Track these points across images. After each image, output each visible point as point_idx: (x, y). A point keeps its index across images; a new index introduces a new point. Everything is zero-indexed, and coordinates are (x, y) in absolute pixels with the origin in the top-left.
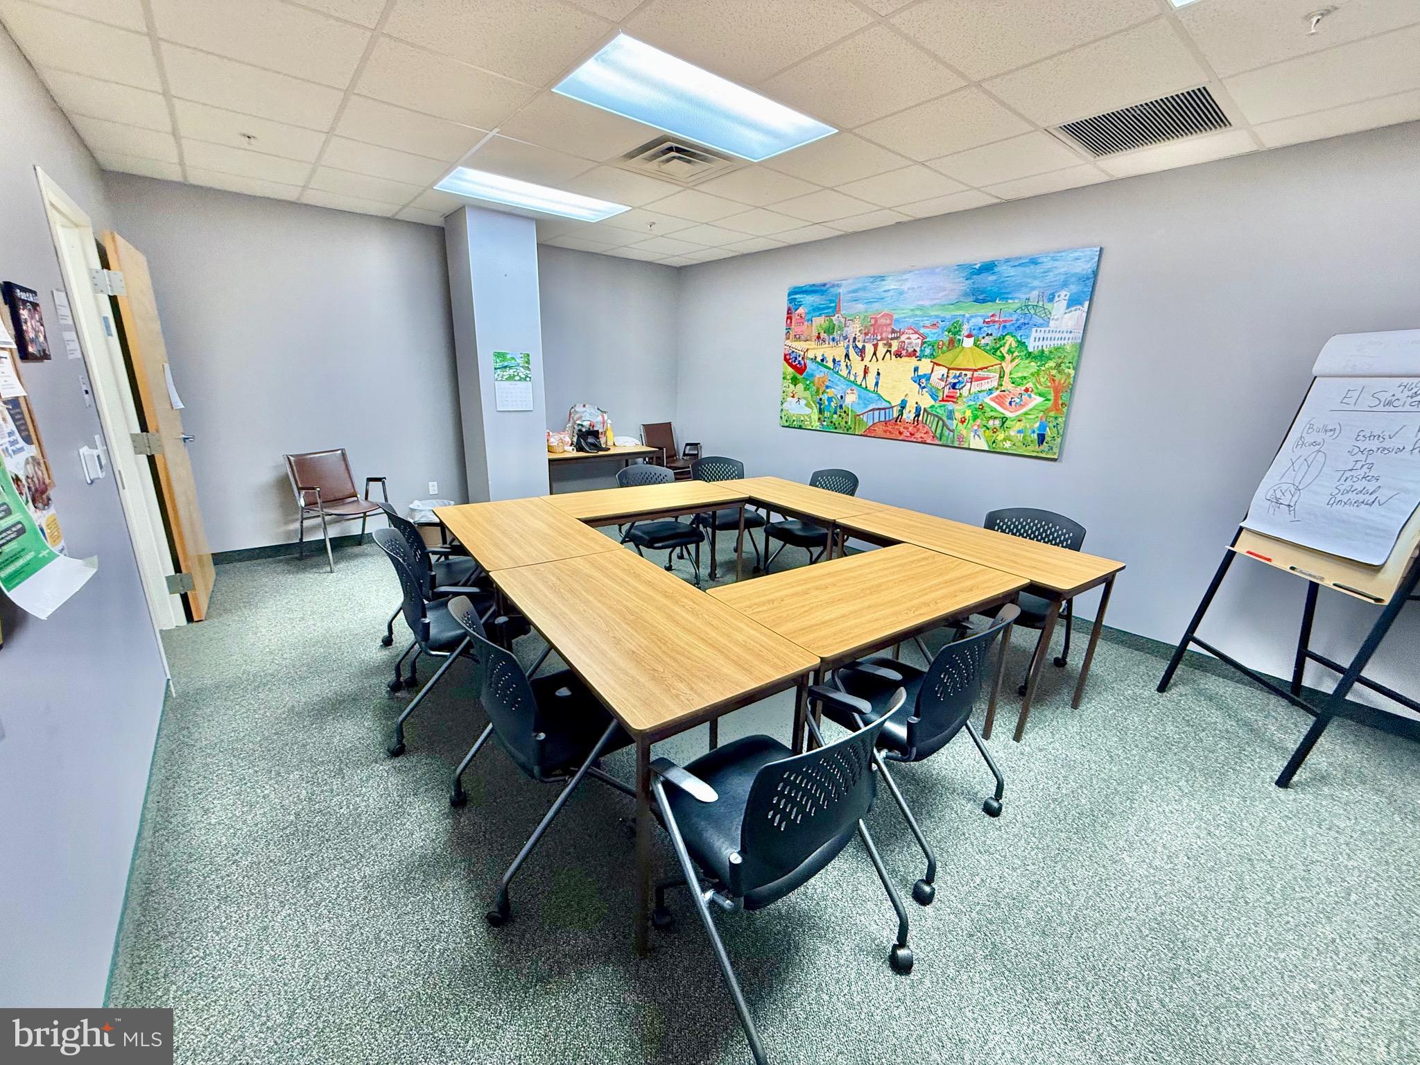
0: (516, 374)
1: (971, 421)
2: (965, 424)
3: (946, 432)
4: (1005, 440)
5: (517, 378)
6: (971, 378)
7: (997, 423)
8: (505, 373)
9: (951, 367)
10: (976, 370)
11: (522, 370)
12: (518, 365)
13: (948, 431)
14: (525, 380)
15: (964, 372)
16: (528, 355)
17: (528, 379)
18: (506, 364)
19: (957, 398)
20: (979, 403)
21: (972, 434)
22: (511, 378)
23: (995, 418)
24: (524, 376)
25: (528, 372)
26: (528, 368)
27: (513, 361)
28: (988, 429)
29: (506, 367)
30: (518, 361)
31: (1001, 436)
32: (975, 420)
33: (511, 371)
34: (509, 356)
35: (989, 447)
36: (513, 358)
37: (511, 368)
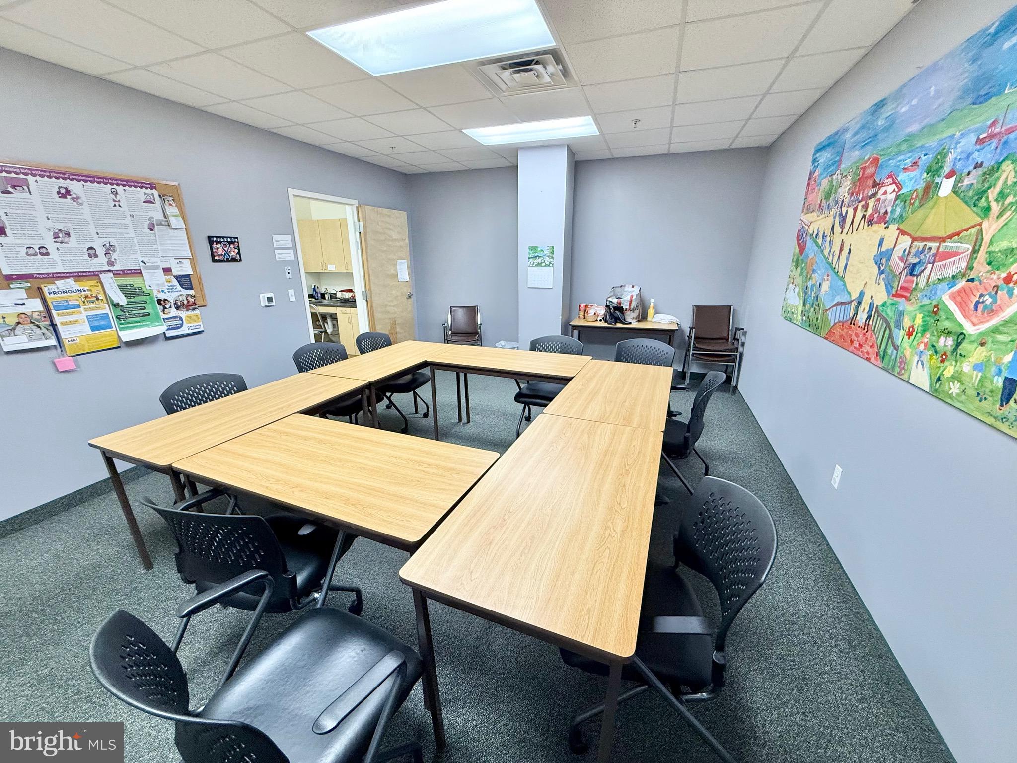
0: (543, 261)
1: (919, 335)
2: (912, 338)
3: (890, 349)
4: (953, 378)
5: (543, 264)
6: (935, 256)
7: (950, 342)
8: (535, 261)
9: (918, 234)
10: (943, 240)
11: (547, 258)
12: (545, 255)
13: (892, 347)
14: (549, 266)
15: (929, 244)
16: (553, 248)
17: (551, 265)
18: (536, 255)
19: (911, 292)
20: (934, 303)
21: (916, 358)
22: (539, 265)
23: (950, 333)
24: (548, 263)
25: (552, 260)
26: (552, 257)
27: (542, 253)
28: (936, 352)
29: (536, 257)
30: (545, 252)
31: (949, 370)
32: (924, 331)
33: (540, 259)
34: (539, 249)
35: (931, 388)
36: (542, 250)
37: (539, 257)
